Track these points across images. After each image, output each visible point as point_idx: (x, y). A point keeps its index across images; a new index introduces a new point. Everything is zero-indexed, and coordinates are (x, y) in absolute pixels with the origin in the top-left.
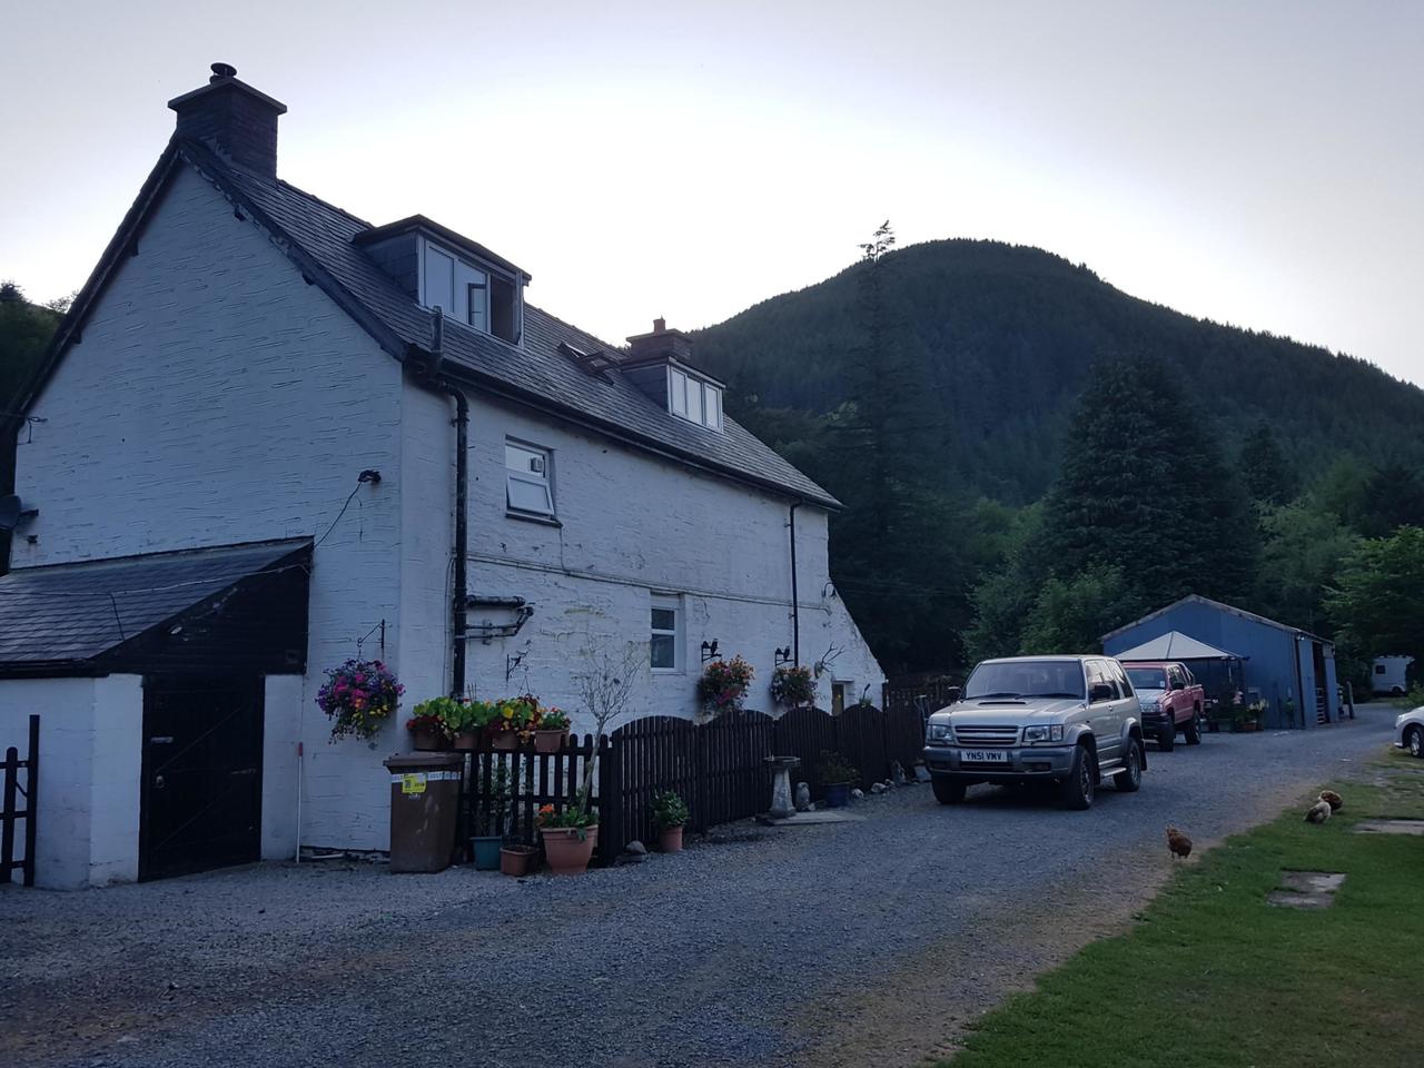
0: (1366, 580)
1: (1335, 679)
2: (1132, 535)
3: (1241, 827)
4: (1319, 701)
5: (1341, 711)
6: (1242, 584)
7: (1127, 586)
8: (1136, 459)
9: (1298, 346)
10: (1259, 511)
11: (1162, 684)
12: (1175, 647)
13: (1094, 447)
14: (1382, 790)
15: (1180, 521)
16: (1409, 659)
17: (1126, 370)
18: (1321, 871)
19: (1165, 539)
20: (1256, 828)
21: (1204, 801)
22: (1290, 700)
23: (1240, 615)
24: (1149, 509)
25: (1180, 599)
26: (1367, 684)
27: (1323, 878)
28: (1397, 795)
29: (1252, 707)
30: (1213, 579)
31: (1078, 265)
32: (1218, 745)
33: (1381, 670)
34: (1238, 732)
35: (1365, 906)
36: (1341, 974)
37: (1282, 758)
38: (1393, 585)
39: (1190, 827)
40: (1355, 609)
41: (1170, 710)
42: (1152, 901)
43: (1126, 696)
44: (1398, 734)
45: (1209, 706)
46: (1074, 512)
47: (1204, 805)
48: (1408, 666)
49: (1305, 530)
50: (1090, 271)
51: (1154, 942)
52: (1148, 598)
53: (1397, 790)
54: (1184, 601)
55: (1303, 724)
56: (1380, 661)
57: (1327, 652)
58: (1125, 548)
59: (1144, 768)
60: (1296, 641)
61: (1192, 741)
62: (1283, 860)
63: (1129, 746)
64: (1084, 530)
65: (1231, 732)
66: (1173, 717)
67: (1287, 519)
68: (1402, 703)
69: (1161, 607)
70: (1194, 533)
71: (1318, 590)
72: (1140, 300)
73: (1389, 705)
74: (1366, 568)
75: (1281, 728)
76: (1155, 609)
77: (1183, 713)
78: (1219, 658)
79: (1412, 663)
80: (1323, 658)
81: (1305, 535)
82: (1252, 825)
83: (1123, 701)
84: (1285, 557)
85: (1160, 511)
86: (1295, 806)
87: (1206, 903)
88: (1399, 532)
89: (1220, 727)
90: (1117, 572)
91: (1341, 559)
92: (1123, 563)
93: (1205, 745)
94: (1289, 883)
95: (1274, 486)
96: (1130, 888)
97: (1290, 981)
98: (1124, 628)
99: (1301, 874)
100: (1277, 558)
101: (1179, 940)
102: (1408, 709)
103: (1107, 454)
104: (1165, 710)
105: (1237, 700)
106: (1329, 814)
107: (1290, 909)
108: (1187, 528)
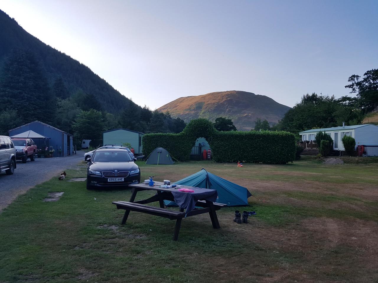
0: (82, 121)
1: (72, 145)
2: (21, 102)
3: (40, 182)
4: (68, 150)
5: (73, 152)
6: (51, 119)
7: (18, 116)
8: (23, 80)
9: (72, 59)
10: (57, 100)
11: (25, 145)
12: (30, 135)
13: (11, 74)
14: (78, 171)
15: (35, 100)
16: (90, 140)
17: (23, 53)
18: (58, 192)
19: (31, 104)
20: (45, 182)
21: (32, 176)
22: (60, 149)
23: (49, 127)
24: (26, 95)
25: (33, 121)
26: (80, 146)
27: (59, 194)
28: (81, 172)
29: (50, 151)
30: (43, 117)
31: (12, 18)
32: (39, 161)
33: (84, 143)
34: (46, 158)
35: (67, 199)
36: (57, 217)
37: (56, 164)
38: (88, 123)
39: (26, 183)
40: (79, 128)
41: (26, 152)
42: (9, 204)
43: (12, 148)
44: (84, 158)
45: (39, 151)
46: (3, 93)
47: (31, 177)
48: (90, 142)
49: (69, 107)
50: (15, 21)
51: (8, 216)
52: (24, 120)
53: (82, 171)
54: (34, 122)
55: (63, 156)
56: (84, 140)
57: (71, 138)
58: (18, 105)
59: (16, 168)
60: (63, 134)
61: (32, 160)
62: (49, 190)
63: (11, 162)
64: (6, 98)
65: (44, 158)
66: (27, 154)
67: (64, 103)
68: (86, 151)
69: (28, 123)
70: (39, 103)
71: (70, 122)
72: (30, 34)
73: (83, 151)
74: (82, 118)
75: (57, 156)
76: (26, 123)
77: (30, 153)
78: (42, 138)
79: (91, 141)
80: (70, 139)
81: (69, 108)
82: (43, 182)
83: (10, 149)
84: (63, 113)
85: (30, 96)
86: (56, 176)
87: (25, 203)
88: (91, 110)
89: (41, 157)
90: (15, 112)
91: (77, 115)
92: (17, 110)
93: (36, 161)
94: (50, 196)
95: (62, 94)
96: (4, 202)
97: (43, 220)
98: (16, 128)
99: (53, 193)
100: (61, 113)
101: (15, 214)
102: (87, 152)
103: (15, 77)
104: (25, 152)
105: (46, 149)
106: (64, 177)
107: (48, 202)
108: (37, 102)
